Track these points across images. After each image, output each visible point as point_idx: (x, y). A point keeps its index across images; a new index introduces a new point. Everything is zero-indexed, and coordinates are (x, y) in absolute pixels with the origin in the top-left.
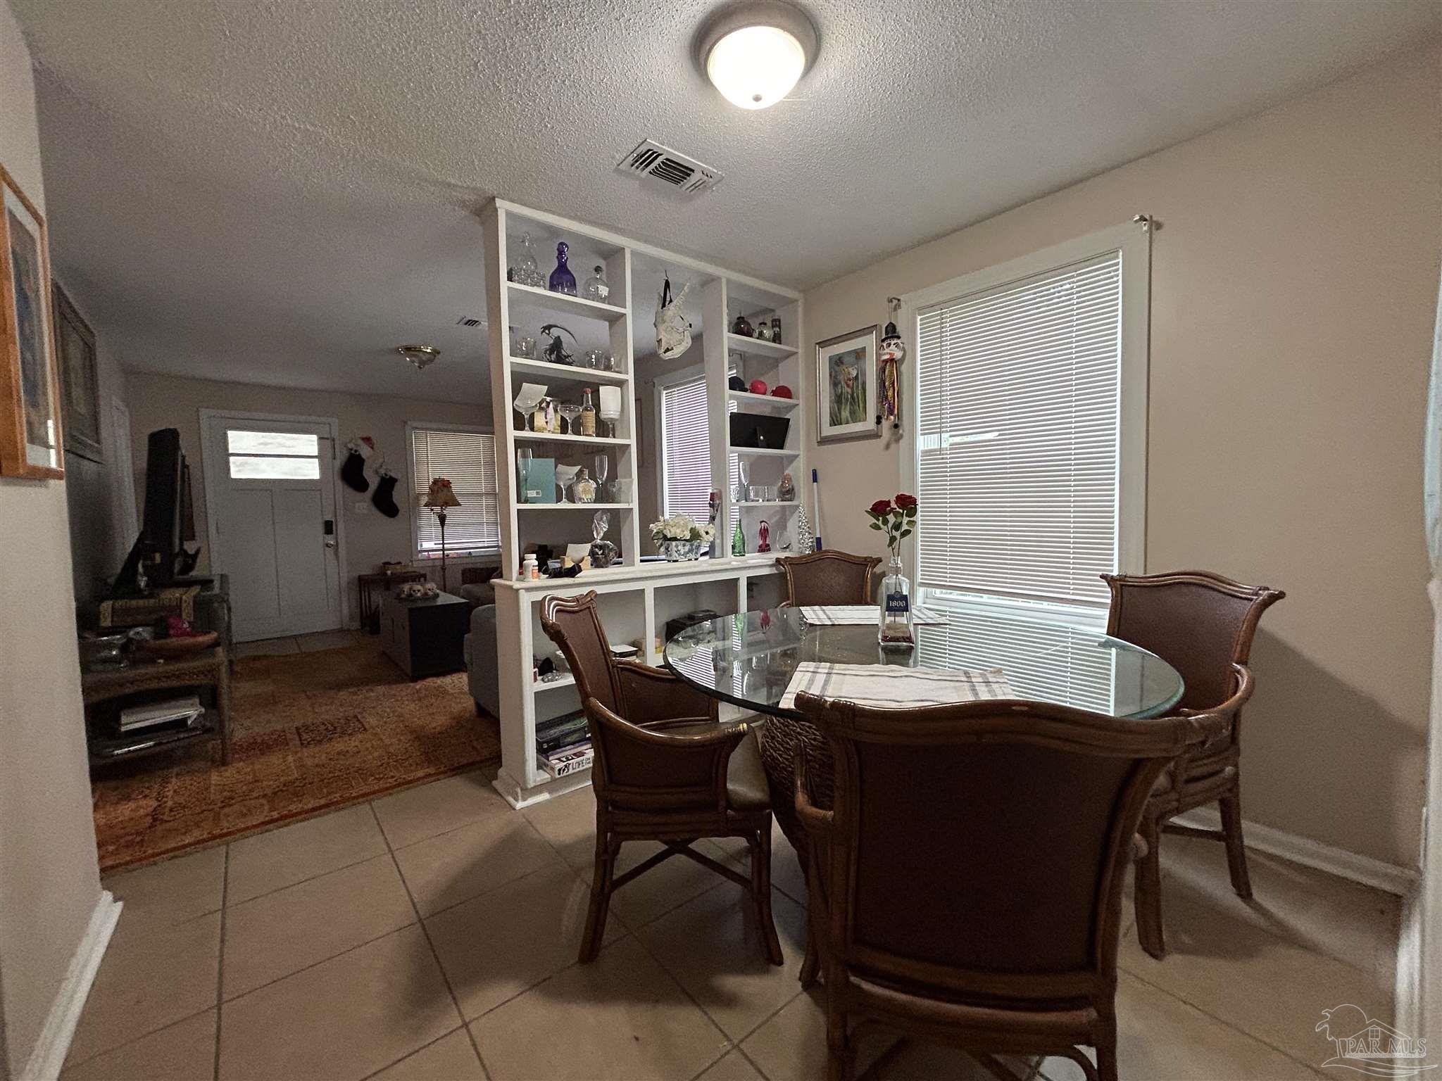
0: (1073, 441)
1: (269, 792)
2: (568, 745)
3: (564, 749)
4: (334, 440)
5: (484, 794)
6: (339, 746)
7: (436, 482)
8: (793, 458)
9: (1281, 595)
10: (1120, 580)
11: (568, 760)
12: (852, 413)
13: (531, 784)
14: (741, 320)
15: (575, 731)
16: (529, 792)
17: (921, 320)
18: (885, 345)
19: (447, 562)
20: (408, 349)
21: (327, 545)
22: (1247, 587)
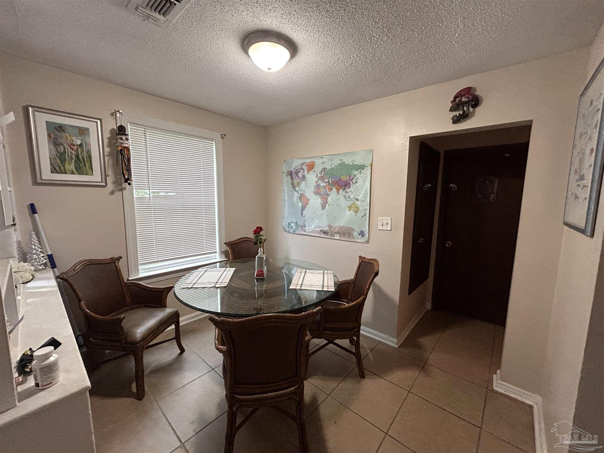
10: (229, 243)
12: (78, 168)
17: (129, 127)
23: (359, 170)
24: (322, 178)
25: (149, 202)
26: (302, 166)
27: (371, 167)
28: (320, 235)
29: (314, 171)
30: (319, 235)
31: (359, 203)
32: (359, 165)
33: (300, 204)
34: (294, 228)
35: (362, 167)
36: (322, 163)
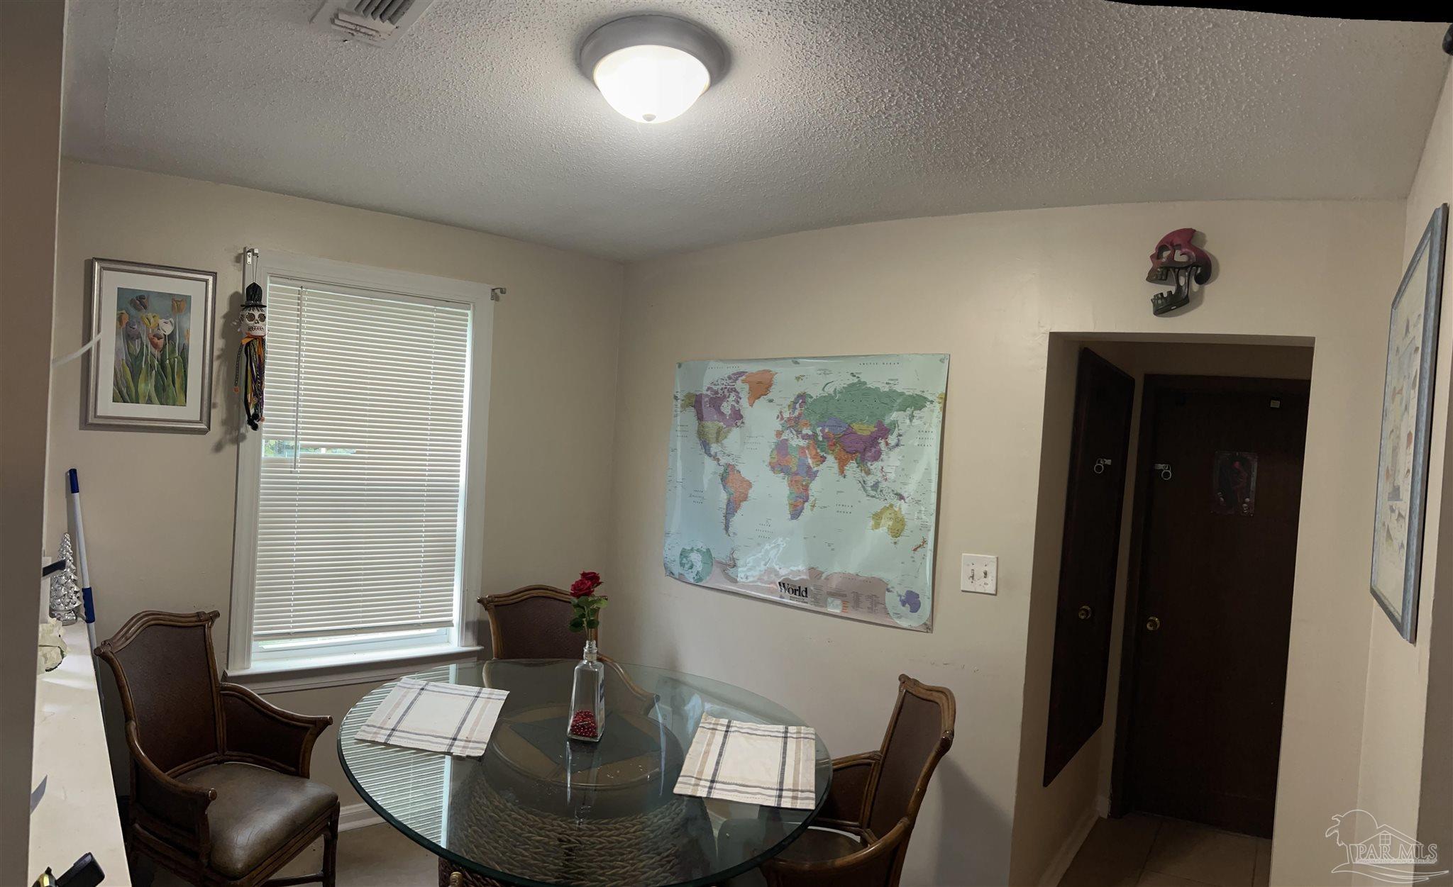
10: (492, 601)
12: (159, 389)
23: (909, 411)
24: (794, 424)
25: (291, 472)
26: (735, 381)
27: (941, 405)
28: (781, 597)
29: (771, 401)
30: (777, 599)
31: (904, 507)
32: (910, 396)
33: (724, 496)
34: (699, 566)
35: (917, 402)
36: (798, 378)
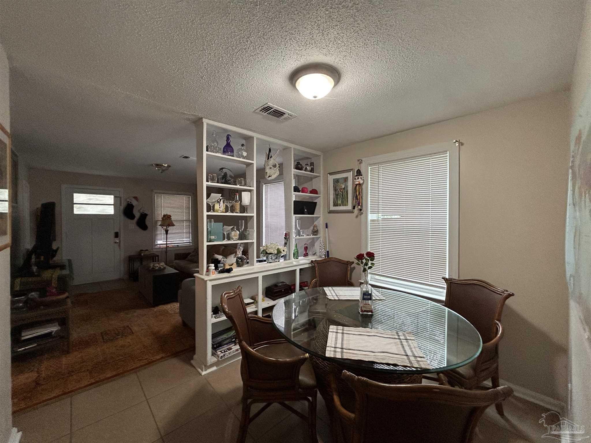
0: (430, 222)
1: (89, 368)
2: (225, 345)
3: (223, 347)
4: (121, 198)
5: (187, 367)
6: (121, 342)
7: (164, 216)
8: (318, 218)
9: (513, 295)
10: (449, 280)
11: (225, 352)
12: (342, 202)
13: (209, 363)
14: (298, 163)
15: (228, 339)
16: (207, 367)
17: (370, 168)
18: (357, 178)
19: (168, 249)
20: (157, 165)
21: (116, 243)
22: (500, 289)
25: (378, 224)
